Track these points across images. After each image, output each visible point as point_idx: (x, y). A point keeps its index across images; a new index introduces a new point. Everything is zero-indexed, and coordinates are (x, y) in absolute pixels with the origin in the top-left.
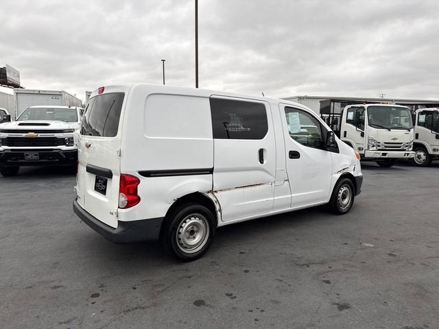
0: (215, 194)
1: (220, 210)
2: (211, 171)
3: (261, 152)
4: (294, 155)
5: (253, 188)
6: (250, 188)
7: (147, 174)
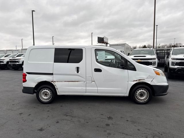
0: (55, 83)
1: (57, 89)
2: (52, 74)
3: (78, 68)
4: (98, 70)
5: (74, 82)
6: (72, 82)
7: (29, 73)
